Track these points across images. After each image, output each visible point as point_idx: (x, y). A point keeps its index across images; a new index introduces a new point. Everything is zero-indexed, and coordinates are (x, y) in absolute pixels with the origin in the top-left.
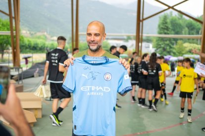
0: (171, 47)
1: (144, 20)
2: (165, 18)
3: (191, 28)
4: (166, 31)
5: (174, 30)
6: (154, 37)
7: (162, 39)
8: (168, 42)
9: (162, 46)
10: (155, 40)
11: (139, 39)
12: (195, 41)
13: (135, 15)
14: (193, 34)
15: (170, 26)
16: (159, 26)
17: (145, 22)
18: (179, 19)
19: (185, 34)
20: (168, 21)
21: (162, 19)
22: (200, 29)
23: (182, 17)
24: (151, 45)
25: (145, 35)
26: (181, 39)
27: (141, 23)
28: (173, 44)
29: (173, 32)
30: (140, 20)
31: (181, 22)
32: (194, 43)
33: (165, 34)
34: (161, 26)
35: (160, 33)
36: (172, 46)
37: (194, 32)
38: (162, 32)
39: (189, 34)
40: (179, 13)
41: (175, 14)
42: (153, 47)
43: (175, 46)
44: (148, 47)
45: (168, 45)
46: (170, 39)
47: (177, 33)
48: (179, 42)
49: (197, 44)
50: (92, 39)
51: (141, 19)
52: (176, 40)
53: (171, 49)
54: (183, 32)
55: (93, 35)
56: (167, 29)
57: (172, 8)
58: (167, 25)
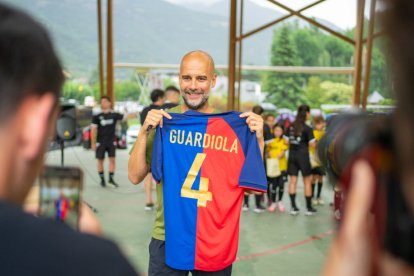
0: (296, 91)
1: (243, 37)
2: (285, 32)
3: (335, 52)
4: (287, 59)
5: (302, 56)
6: (264, 71)
7: (280, 75)
8: (290, 81)
9: (281, 88)
10: (265, 76)
11: (234, 75)
12: (343, 78)
13: (226, 25)
14: (339, 65)
15: (294, 48)
16: (274, 48)
17: (245, 41)
18: (312, 34)
19: (324, 65)
20: (291, 38)
21: (279, 34)
22: (351, 54)
23: (316, 30)
24: (258, 87)
25: (245, 68)
26: (316, 75)
27: (238, 44)
28: (301, 84)
29: (300, 61)
30: (235, 39)
31: (315, 40)
32: (340, 82)
33: (286, 64)
34: (279, 49)
35: (276, 63)
36: (299, 88)
37: (341, 59)
38: (279, 59)
39: (332, 65)
40: (313, 26)
41: (303, 25)
42: (262, 91)
43: (304, 88)
44: (253, 91)
45: (291, 86)
46: (294, 76)
47: (308, 63)
48: (313, 79)
49: (347, 83)
51: (238, 35)
52: (306, 76)
53: (298, 95)
54: (320, 60)
55: (194, 79)
56: (289, 53)
57: (298, 13)
58: (288, 46)
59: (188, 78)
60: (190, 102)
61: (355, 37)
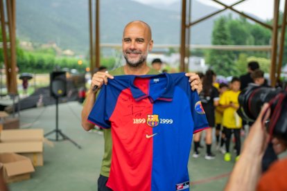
0: (230, 63)
1: (191, 24)
2: (222, 22)
3: (258, 36)
4: (223, 41)
5: (234, 39)
6: (207, 49)
7: (218, 52)
8: (226, 56)
9: (219, 61)
10: (208, 53)
11: (184, 52)
12: (264, 54)
13: (179, 18)
14: (260, 44)
15: (228, 33)
16: (214, 33)
17: (193, 29)
18: (241, 23)
19: (250, 44)
20: (226, 26)
21: (218, 23)
22: (270, 37)
23: (245, 20)
24: (203, 61)
25: (193, 47)
26: (245, 52)
27: (187, 30)
28: (233, 59)
29: (233, 42)
30: (185, 26)
31: (244, 28)
32: (262, 57)
33: (223, 44)
34: (218, 34)
35: (215, 43)
36: (231, 61)
37: (262, 41)
38: (218, 41)
39: (256, 44)
40: (243, 17)
41: (236, 17)
42: (206, 63)
43: (236, 62)
44: (199, 63)
45: (226, 60)
46: (228, 52)
47: (239, 43)
48: (242, 56)
49: (266, 58)
50: (132, 47)
51: (187, 23)
52: (237, 53)
53: (231, 66)
54: (247, 42)
55: (133, 41)
56: (225, 37)
57: (231, 8)
58: (224, 32)
59: (128, 40)
60: (130, 60)
61: (273, 24)
